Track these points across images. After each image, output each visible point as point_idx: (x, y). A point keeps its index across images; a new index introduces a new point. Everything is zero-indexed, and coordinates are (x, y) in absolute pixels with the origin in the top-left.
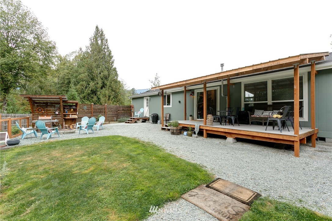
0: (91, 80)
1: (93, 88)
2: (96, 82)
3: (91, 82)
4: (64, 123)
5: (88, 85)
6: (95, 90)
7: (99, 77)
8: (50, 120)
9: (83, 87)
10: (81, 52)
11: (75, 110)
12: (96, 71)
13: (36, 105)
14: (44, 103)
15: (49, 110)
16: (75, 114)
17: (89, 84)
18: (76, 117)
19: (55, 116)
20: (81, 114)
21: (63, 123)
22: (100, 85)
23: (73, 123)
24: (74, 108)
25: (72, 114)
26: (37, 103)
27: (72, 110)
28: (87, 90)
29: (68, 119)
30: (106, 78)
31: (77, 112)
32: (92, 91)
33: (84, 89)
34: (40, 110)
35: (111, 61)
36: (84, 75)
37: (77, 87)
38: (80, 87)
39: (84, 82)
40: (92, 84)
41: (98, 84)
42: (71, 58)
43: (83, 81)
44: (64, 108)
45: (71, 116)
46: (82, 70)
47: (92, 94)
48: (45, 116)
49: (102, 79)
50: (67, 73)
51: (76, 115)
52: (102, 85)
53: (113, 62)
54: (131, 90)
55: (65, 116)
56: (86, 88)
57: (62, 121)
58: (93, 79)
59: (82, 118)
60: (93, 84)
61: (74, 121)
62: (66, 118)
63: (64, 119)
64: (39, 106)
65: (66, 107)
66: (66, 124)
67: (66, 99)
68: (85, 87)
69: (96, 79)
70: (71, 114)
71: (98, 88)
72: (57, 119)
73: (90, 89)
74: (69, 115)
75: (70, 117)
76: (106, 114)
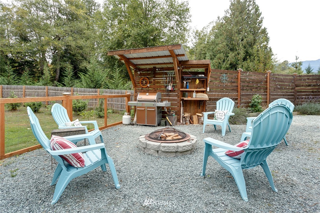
0: (230, 51)
1: (233, 60)
2: (236, 52)
3: (231, 53)
4: (182, 108)
5: (226, 58)
6: (234, 63)
7: (241, 45)
8: (154, 101)
9: (220, 61)
10: (219, 21)
11: (204, 82)
12: (237, 38)
13: (139, 73)
14: (150, 70)
15: (158, 82)
16: (203, 92)
17: (228, 57)
18: (204, 97)
19: (166, 94)
20: (216, 92)
21: (180, 110)
22: (242, 54)
23: (200, 110)
24: (202, 78)
25: (197, 92)
26: (140, 70)
27: (198, 81)
28: (224, 64)
29: (191, 101)
30: (251, 45)
31: (207, 87)
32: (230, 64)
33: (221, 63)
34: (144, 82)
35: (258, 21)
36: (222, 46)
37: (214, 61)
38: (217, 61)
39: (222, 54)
40: (231, 55)
41: (239, 54)
42: (209, 30)
43: (220, 53)
44: (183, 79)
45: (194, 94)
46: (219, 40)
47: (231, 68)
48: (147, 94)
49: (245, 47)
50: (204, 48)
51: (206, 93)
52: (245, 55)
53: (261, 22)
54: (282, 63)
55: (183, 94)
56: (224, 62)
57: (179, 104)
58: (232, 50)
59: (218, 100)
60: (233, 54)
61: (201, 105)
62: (185, 99)
63: (183, 100)
64: (144, 75)
65: (185, 76)
66: (185, 111)
67: (183, 55)
68: (222, 60)
69: (237, 48)
70: (195, 90)
71: (239, 60)
72: (169, 100)
73: (229, 62)
74: (192, 93)
75: (192, 97)
76: (268, 94)
